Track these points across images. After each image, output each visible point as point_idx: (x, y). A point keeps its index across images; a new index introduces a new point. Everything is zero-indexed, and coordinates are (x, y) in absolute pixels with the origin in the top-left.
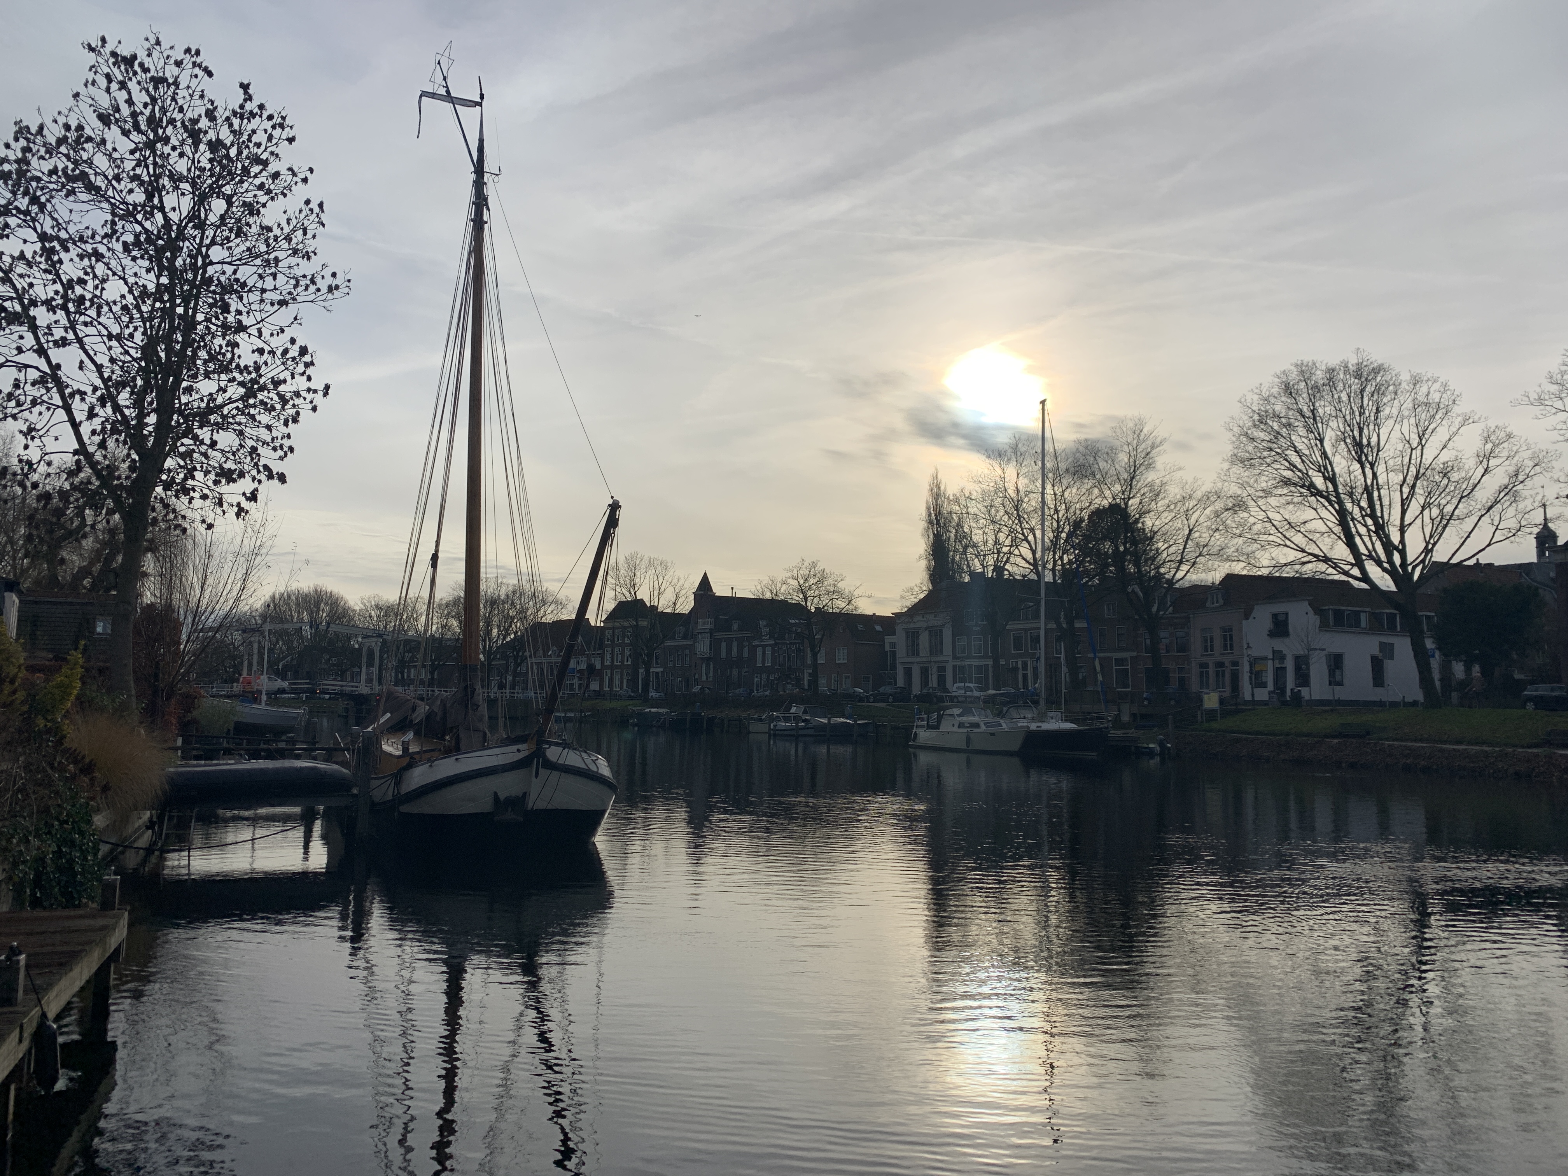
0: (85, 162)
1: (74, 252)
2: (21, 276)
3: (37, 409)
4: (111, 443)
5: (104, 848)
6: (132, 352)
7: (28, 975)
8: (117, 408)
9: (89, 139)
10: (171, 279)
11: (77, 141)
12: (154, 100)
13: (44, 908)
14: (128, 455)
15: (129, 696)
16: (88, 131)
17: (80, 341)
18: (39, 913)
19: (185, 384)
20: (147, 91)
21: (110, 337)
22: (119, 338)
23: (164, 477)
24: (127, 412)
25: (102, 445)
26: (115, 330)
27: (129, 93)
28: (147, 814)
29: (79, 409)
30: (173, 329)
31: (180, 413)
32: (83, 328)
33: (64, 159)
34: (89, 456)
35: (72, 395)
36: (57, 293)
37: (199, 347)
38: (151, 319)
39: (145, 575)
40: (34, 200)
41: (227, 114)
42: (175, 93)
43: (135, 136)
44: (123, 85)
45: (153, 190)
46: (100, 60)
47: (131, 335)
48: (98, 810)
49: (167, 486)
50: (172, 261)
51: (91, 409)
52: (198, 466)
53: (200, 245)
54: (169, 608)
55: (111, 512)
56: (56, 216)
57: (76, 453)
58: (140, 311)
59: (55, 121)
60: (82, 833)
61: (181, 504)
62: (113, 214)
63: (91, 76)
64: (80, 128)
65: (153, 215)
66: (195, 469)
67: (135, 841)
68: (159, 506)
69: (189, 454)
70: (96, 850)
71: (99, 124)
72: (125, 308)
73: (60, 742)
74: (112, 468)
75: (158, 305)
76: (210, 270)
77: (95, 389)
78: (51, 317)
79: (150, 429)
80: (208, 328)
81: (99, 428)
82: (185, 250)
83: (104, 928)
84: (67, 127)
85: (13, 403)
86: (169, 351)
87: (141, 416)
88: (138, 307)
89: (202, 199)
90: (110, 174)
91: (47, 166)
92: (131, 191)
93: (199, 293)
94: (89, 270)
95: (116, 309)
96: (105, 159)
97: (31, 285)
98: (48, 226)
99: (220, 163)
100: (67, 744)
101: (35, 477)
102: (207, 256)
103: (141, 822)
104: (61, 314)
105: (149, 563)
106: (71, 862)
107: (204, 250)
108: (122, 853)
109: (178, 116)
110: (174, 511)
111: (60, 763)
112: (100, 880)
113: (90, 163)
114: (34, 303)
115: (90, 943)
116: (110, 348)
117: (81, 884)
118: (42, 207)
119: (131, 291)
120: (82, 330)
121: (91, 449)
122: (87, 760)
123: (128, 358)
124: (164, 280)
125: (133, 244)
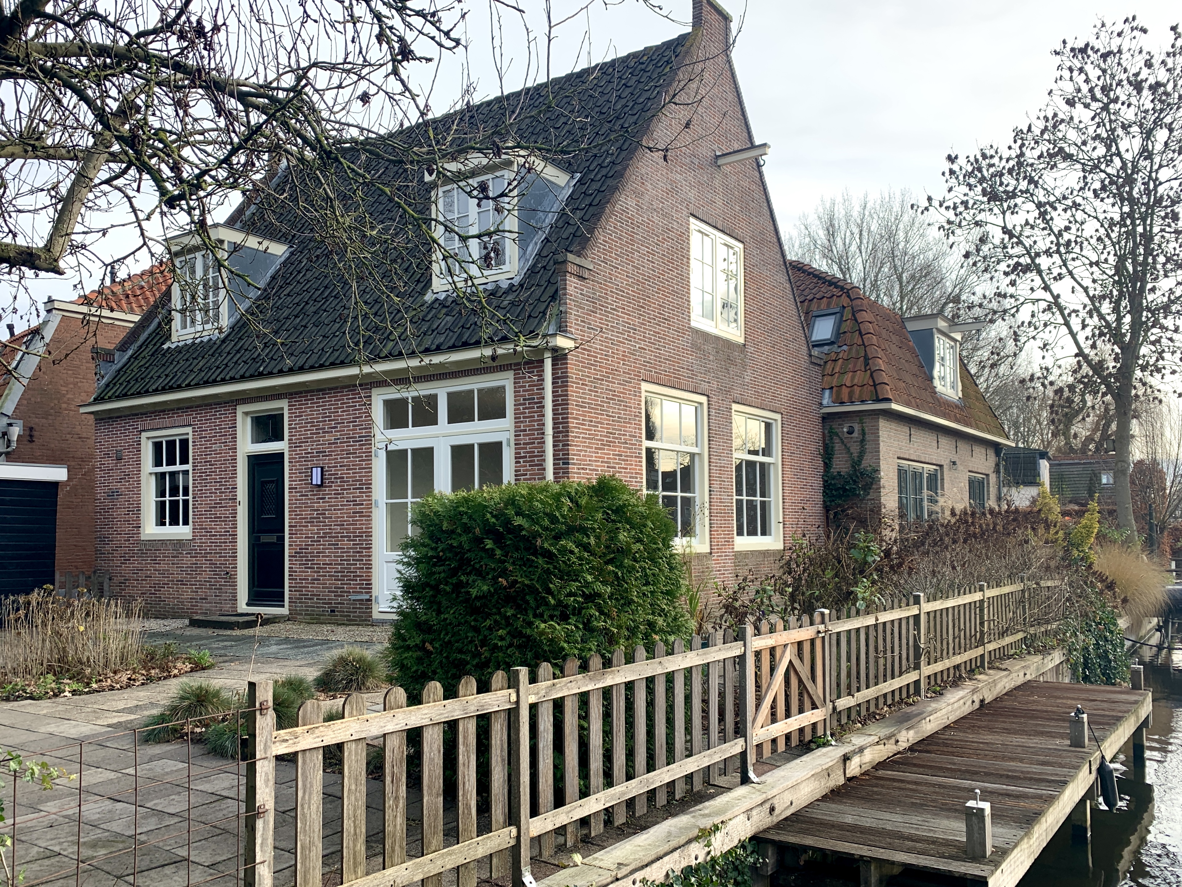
0: (1061, 139)
1: (1060, 207)
2: (1028, 237)
3: (1049, 328)
4: (1099, 343)
5: (1128, 644)
6: (1108, 271)
7: (1090, 728)
8: (1101, 317)
9: (1062, 121)
10: (1131, 208)
11: (1055, 127)
12: (1104, 71)
13: (1092, 683)
14: (1113, 350)
15: (1132, 532)
16: (1061, 116)
17: (1071, 273)
18: (1088, 686)
19: (1149, 286)
20: (1099, 66)
21: (1091, 264)
22: (1097, 264)
23: (1140, 362)
24: (1108, 318)
25: (1094, 346)
26: (1094, 259)
27: (1086, 74)
28: (1155, 621)
29: (1075, 323)
30: (1136, 246)
31: (1148, 309)
32: (1072, 262)
33: (1047, 143)
34: (1085, 357)
35: (1069, 315)
36: (1052, 242)
37: (1158, 255)
38: (1119, 242)
39: (1133, 436)
40: (1031, 181)
41: (1163, 57)
42: (1120, 59)
43: (1095, 105)
44: (1081, 70)
45: (1110, 141)
46: (1064, 58)
47: (1106, 260)
48: (1120, 616)
49: (1143, 368)
50: (1130, 193)
51: (1083, 321)
52: (1166, 349)
53: (1151, 172)
54: (1154, 461)
55: (1104, 395)
56: (1045, 186)
57: (1076, 355)
58: (1110, 238)
59: (1038, 118)
60: (1111, 632)
61: (1155, 381)
62: (1084, 170)
63: (1058, 74)
64: (1055, 115)
65: (1111, 161)
66: (1163, 351)
67: (1149, 639)
68: (1138, 385)
69: (1158, 341)
70: (1123, 645)
71: (1067, 107)
72: (1099, 239)
73: (1090, 567)
74: (1101, 362)
75: (1123, 230)
76: (1161, 190)
77: (1085, 307)
78: (1050, 261)
79: (1127, 327)
80: (1163, 237)
81: (1090, 335)
82: (1139, 179)
83: (1136, 702)
84: (1046, 119)
85: (1032, 328)
86: (1135, 263)
87: (1119, 319)
88: (1108, 236)
89: (1148, 134)
90: (1079, 142)
91: (1036, 153)
92: (1094, 149)
93: (1153, 210)
94: (1072, 219)
95: (1093, 241)
96: (1075, 131)
97: (1035, 242)
98: (1040, 196)
99: (1160, 101)
100: (1095, 568)
101: (1051, 378)
102: (1157, 179)
103: (1151, 625)
104: (1056, 257)
105: (1135, 427)
106: (1106, 652)
107: (1154, 175)
108: (1140, 647)
109: (1124, 76)
110: (1151, 387)
111: (1091, 582)
112: (1128, 667)
113: (1064, 139)
114: (1038, 255)
115: (1128, 712)
116: (1092, 274)
117: (1115, 668)
118: (1036, 184)
119: (1102, 226)
120: (1071, 265)
121: (1087, 351)
122: (1109, 581)
123: (1105, 277)
124: (1126, 209)
125: (1101, 189)
